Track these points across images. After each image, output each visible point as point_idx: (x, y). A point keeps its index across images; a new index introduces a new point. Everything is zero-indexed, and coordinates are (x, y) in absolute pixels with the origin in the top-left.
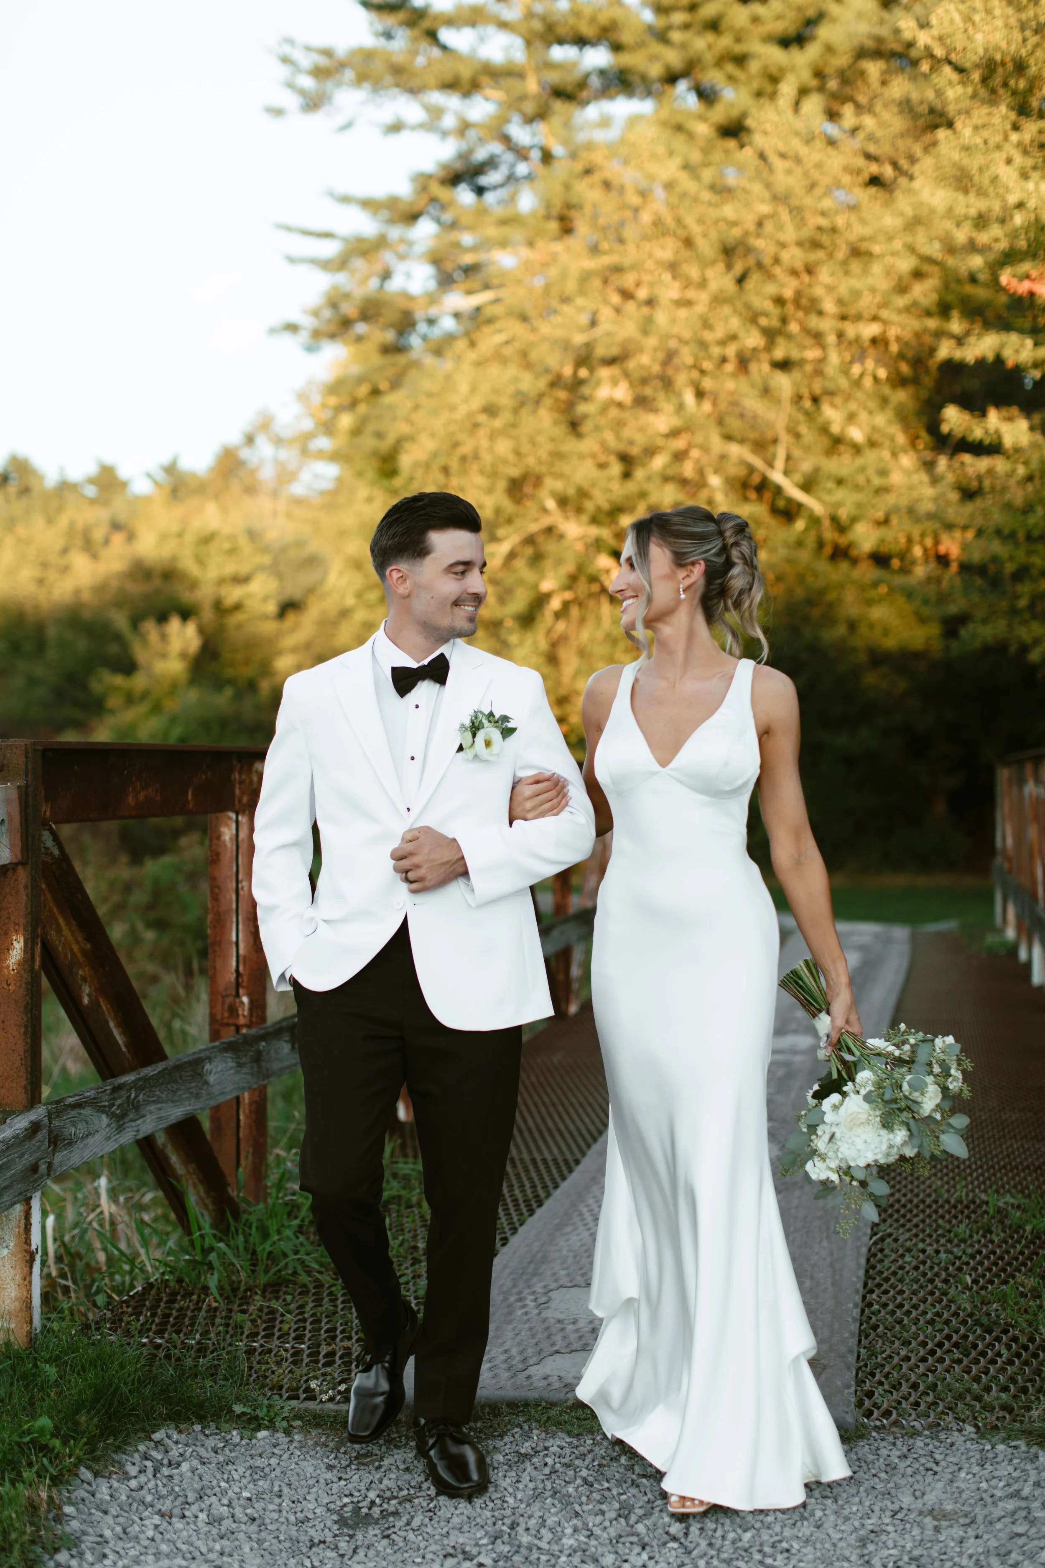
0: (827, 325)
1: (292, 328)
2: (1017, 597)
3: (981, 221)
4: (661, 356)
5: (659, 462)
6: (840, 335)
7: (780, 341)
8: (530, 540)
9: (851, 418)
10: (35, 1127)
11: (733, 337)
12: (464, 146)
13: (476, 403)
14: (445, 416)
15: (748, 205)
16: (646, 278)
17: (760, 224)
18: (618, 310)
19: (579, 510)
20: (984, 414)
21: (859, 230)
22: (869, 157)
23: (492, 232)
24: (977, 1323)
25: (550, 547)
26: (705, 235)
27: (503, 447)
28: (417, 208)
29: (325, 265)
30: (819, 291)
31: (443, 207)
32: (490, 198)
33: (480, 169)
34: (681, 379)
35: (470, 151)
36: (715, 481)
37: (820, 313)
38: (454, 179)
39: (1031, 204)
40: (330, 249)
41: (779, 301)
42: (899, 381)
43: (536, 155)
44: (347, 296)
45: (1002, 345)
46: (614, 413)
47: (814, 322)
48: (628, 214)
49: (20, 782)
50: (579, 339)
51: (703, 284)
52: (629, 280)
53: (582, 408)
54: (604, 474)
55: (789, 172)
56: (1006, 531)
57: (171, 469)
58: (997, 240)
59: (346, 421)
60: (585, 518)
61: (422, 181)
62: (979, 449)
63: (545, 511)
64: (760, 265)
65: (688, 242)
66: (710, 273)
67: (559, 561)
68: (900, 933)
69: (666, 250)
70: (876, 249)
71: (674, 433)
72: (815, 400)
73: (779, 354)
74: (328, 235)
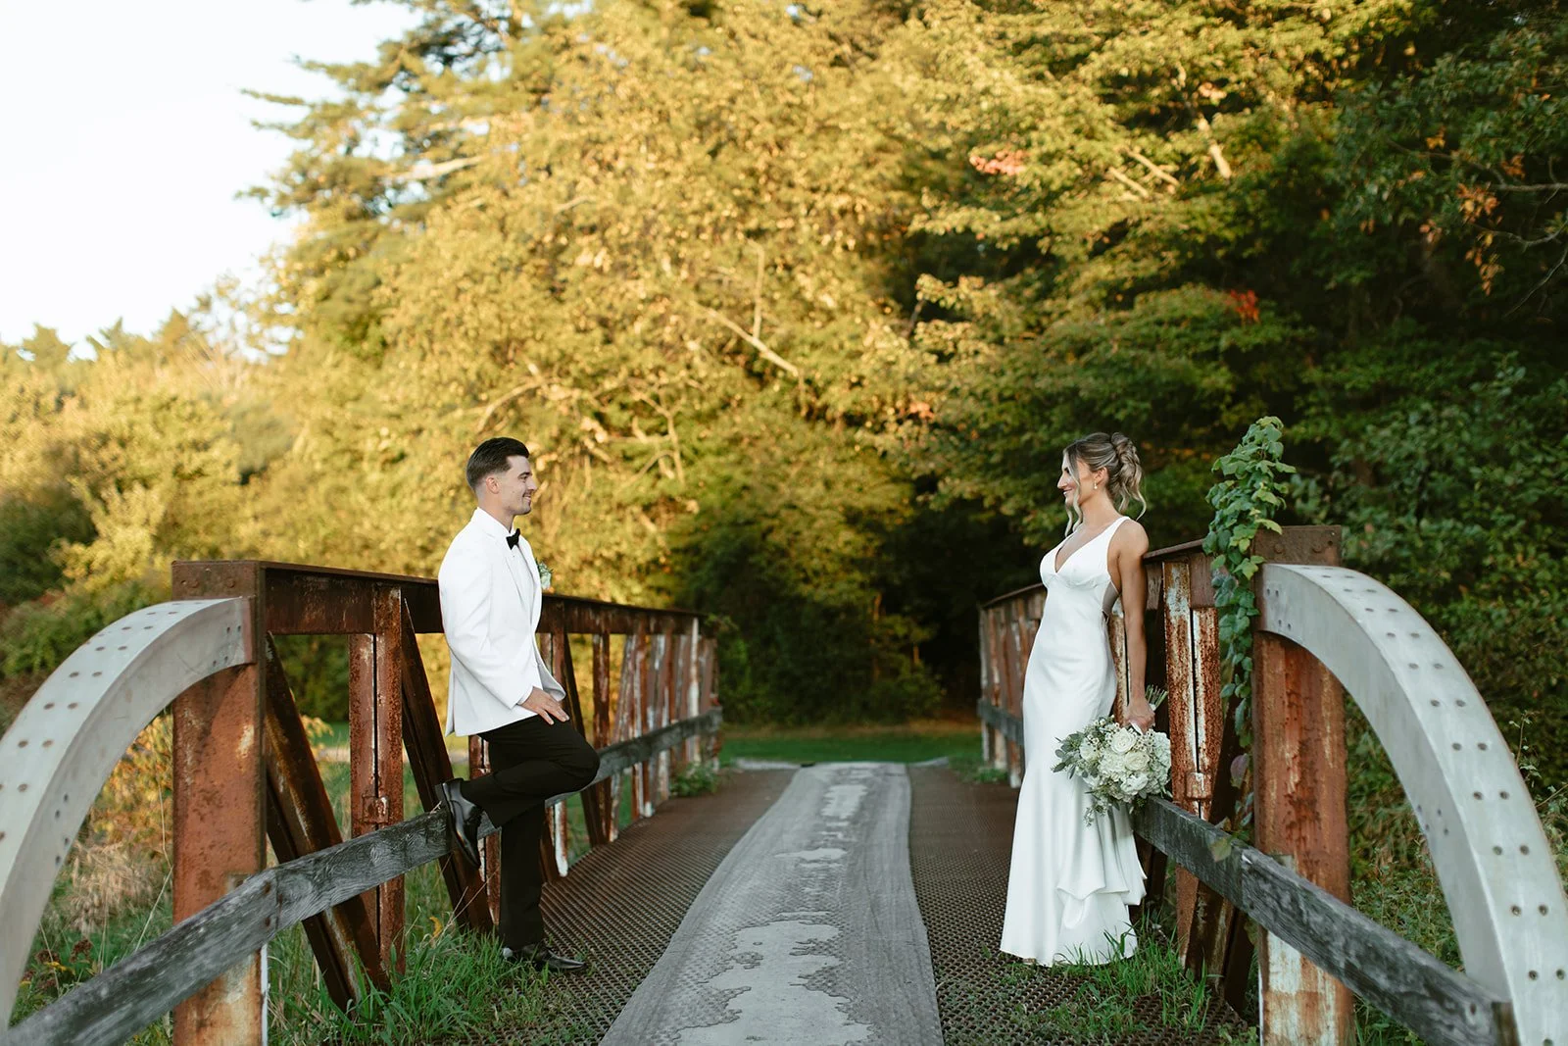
0: (798, 197)
1: (260, 193)
2: (990, 453)
3: (950, 104)
4: (639, 224)
5: (639, 327)
6: (811, 207)
7: (754, 211)
8: (512, 404)
9: (823, 284)
10: (267, 887)
11: (710, 208)
12: (431, 16)
13: (460, 269)
14: (427, 282)
15: (721, 82)
16: (624, 150)
17: (732, 100)
18: (596, 180)
19: (564, 374)
20: (956, 284)
21: (826, 107)
22: (832, 37)
23: (464, 100)
24: (1039, 1034)
25: (533, 410)
26: (680, 110)
27: (487, 312)
28: (386, 76)
29: (293, 131)
30: (790, 164)
31: (413, 76)
32: (457, 67)
33: (447, 40)
34: (659, 247)
35: (439, 21)
36: (693, 346)
37: (791, 185)
38: (423, 49)
39: (997, 91)
40: (297, 115)
41: (752, 173)
42: (865, 250)
43: (503, 26)
44: (314, 161)
45: (971, 219)
46: (594, 279)
47: (785, 193)
48: (606, 89)
49: (252, 596)
50: (558, 208)
51: (679, 155)
52: (607, 153)
53: (562, 275)
54: (588, 338)
55: (759, 51)
56: (979, 391)
57: (115, 334)
58: (965, 122)
59: (313, 286)
60: (569, 381)
61: (391, 51)
62: (951, 316)
63: (529, 374)
64: (733, 140)
65: (664, 117)
66: (684, 146)
67: (542, 424)
68: (897, 768)
69: (643, 123)
70: (843, 126)
71: (652, 300)
72: (788, 268)
73: (752, 224)
74: (295, 102)
